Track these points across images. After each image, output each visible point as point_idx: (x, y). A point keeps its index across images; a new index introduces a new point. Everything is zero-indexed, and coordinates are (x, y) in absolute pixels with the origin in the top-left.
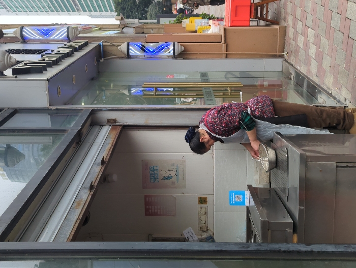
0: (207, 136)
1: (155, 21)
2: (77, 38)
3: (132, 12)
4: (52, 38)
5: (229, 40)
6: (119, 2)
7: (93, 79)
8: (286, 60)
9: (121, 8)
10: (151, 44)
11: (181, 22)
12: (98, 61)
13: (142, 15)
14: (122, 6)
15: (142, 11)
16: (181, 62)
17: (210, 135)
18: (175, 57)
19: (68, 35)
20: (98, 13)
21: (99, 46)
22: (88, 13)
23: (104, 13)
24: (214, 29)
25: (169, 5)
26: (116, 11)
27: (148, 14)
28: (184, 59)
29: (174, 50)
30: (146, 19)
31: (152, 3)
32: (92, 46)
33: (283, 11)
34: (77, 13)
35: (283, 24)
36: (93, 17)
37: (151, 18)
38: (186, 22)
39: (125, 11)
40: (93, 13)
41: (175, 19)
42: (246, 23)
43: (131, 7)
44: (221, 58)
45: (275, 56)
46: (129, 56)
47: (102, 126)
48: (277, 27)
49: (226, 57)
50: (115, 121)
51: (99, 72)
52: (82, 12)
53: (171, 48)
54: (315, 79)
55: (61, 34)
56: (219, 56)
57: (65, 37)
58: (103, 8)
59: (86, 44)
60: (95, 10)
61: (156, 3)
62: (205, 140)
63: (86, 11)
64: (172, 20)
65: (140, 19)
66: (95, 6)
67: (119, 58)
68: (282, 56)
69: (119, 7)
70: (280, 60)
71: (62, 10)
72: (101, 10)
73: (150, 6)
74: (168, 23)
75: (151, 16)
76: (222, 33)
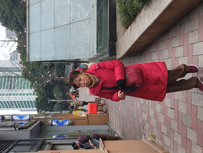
0: (78, 144)
1: (60, 112)
2: (33, 119)
3: (45, 108)
4: (23, 119)
5: (89, 119)
6: (38, 103)
7: (39, 133)
8: (109, 126)
9: (40, 106)
10: (61, 121)
11: (72, 113)
12: (41, 127)
13: (51, 109)
14: (40, 105)
15: (51, 107)
16: (71, 127)
17: (79, 144)
18: (69, 125)
19: (30, 118)
20: (25, 109)
21: (41, 121)
22: (19, 108)
23: (28, 109)
24: (84, 115)
25: (66, 104)
26: (36, 107)
27: (55, 109)
28: (72, 126)
29: (69, 122)
30: (53, 111)
31: (57, 103)
32: (39, 122)
33: (108, 108)
34: (12, 109)
35: (108, 113)
36: (21, 111)
37: (56, 111)
38: (74, 113)
39: (42, 107)
40: (22, 109)
41: (69, 111)
42: (96, 113)
43: (45, 105)
44: (86, 125)
45: (105, 124)
46: (52, 125)
47: (46, 144)
48: (106, 114)
49: (88, 125)
50: (50, 143)
51: (40, 131)
52: (16, 108)
53: (68, 122)
54: (115, 130)
55: (27, 117)
56: (85, 124)
57: (28, 119)
58: (28, 106)
59: (36, 121)
60: (23, 107)
61: (58, 103)
62: (78, 145)
63: (18, 108)
64: (68, 112)
65: (50, 111)
66: (23, 105)
67: (48, 126)
68: (108, 124)
69: (38, 105)
70: (107, 126)
72: (27, 107)
73: (56, 105)
74: (66, 113)
75: (56, 110)
76: (86, 116)
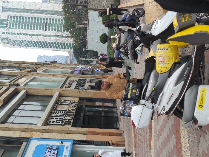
58: (61, 47)
60: (57, 48)
63: (52, 48)
71: (40, 47)
